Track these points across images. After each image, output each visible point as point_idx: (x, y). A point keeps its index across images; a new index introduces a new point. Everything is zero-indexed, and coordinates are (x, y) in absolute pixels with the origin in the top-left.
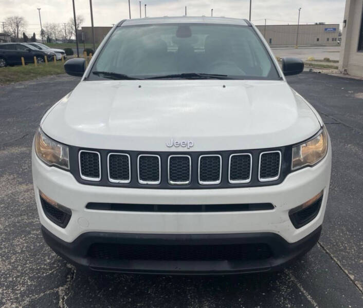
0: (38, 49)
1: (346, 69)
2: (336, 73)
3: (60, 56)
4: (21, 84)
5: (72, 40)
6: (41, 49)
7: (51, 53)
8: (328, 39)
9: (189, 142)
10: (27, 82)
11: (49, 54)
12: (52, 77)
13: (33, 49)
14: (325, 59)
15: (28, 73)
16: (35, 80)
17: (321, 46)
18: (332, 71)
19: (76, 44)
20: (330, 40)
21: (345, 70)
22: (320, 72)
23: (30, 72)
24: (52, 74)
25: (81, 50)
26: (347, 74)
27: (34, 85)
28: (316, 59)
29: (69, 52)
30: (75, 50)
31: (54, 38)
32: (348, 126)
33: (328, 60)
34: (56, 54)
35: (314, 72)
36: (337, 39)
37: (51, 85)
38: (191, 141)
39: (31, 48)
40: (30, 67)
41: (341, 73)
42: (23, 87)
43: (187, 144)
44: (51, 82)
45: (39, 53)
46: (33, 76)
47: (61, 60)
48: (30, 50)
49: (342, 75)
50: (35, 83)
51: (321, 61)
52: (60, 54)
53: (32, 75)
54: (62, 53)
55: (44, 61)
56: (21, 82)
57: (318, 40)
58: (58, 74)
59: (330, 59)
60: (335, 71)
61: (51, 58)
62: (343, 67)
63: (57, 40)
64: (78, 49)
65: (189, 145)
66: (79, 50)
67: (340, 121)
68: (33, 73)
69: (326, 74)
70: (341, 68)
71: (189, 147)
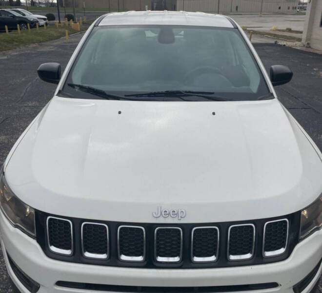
0: (21, 16)
1: (309, 42)
2: (300, 46)
3: (42, 22)
4: (4, 55)
5: (54, 3)
6: (24, 15)
7: (34, 19)
8: (289, 8)
9: (180, 211)
10: (10, 52)
11: (32, 20)
12: (34, 45)
13: (17, 15)
14: (287, 29)
15: (10, 42)
16: (18, 49)
17: (283, 14)
18: (296, 44)
19: (57, 8)
20: (291, 8)
21: (308, 44)
22: (284, 45)
23: (13, 41)
24: (34, 43)
25: (62, 14)
26: (310, 47)
27: (17, 55)
28: (279, 29)
29: (50, 17)
30: (55, 14)
31: (37, 2)
32: (318, 112)
33: (289, 30)
34: (39, 20)
35: (279, 45)
36: (297, 8)
37: (33, 55)
38: (182, 210)
39: (15, 15)
40: (13, 34)
41: (304, 46)
42: (6, 57)
43: (177, 214)
44: (33, 52)
45: (22, 19)
46: (16, 45)
47: (43, 26)
48: (14, 16)
49: (304, 49)
50: (17, 53)
51: (283, 31)
52: (43, 20)
53: (15, 43)
54: (44, 19)
55: (27, 28)
56: (4, 52)
57: (280, 8)
58: (40, 42)
59: (292, 29)
60: (298, 43)
61: (33, 24)
62: (306, 40)
63: (40, 3)
64: (59, 12)
65: (180, 215)
66: (61, 14)
67: (309, 105)
68: (16, 41)
69: (290, 48)
70: (303, 41)
71: (180, 218)
